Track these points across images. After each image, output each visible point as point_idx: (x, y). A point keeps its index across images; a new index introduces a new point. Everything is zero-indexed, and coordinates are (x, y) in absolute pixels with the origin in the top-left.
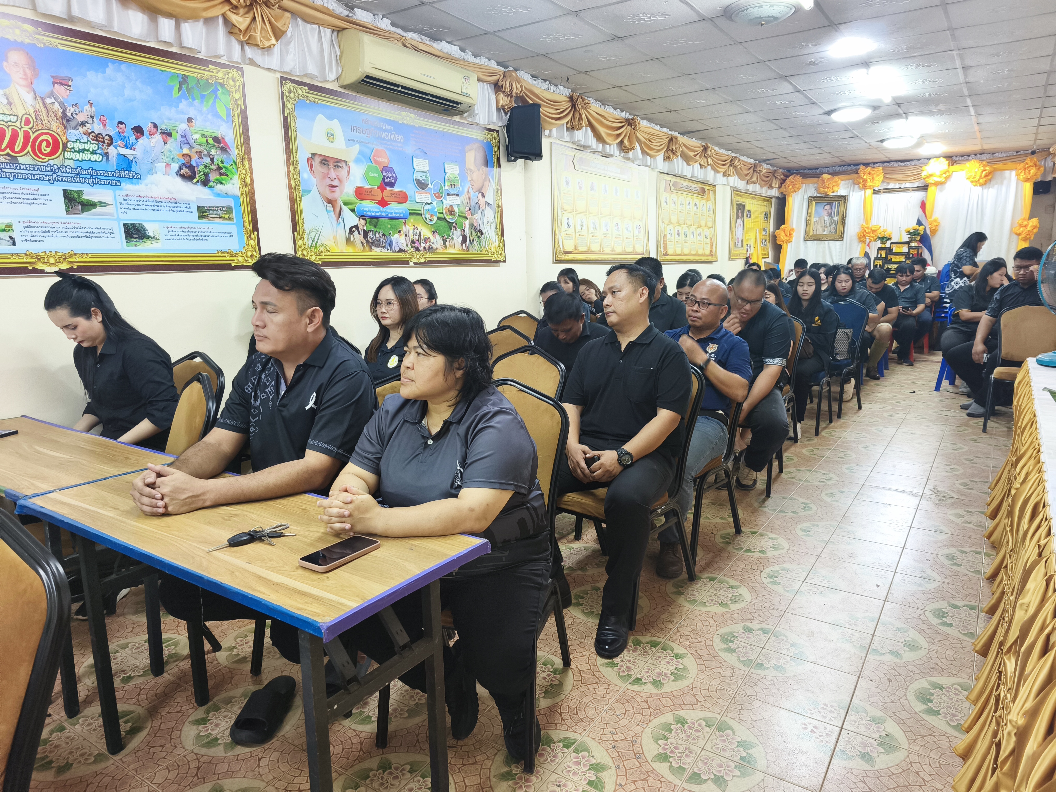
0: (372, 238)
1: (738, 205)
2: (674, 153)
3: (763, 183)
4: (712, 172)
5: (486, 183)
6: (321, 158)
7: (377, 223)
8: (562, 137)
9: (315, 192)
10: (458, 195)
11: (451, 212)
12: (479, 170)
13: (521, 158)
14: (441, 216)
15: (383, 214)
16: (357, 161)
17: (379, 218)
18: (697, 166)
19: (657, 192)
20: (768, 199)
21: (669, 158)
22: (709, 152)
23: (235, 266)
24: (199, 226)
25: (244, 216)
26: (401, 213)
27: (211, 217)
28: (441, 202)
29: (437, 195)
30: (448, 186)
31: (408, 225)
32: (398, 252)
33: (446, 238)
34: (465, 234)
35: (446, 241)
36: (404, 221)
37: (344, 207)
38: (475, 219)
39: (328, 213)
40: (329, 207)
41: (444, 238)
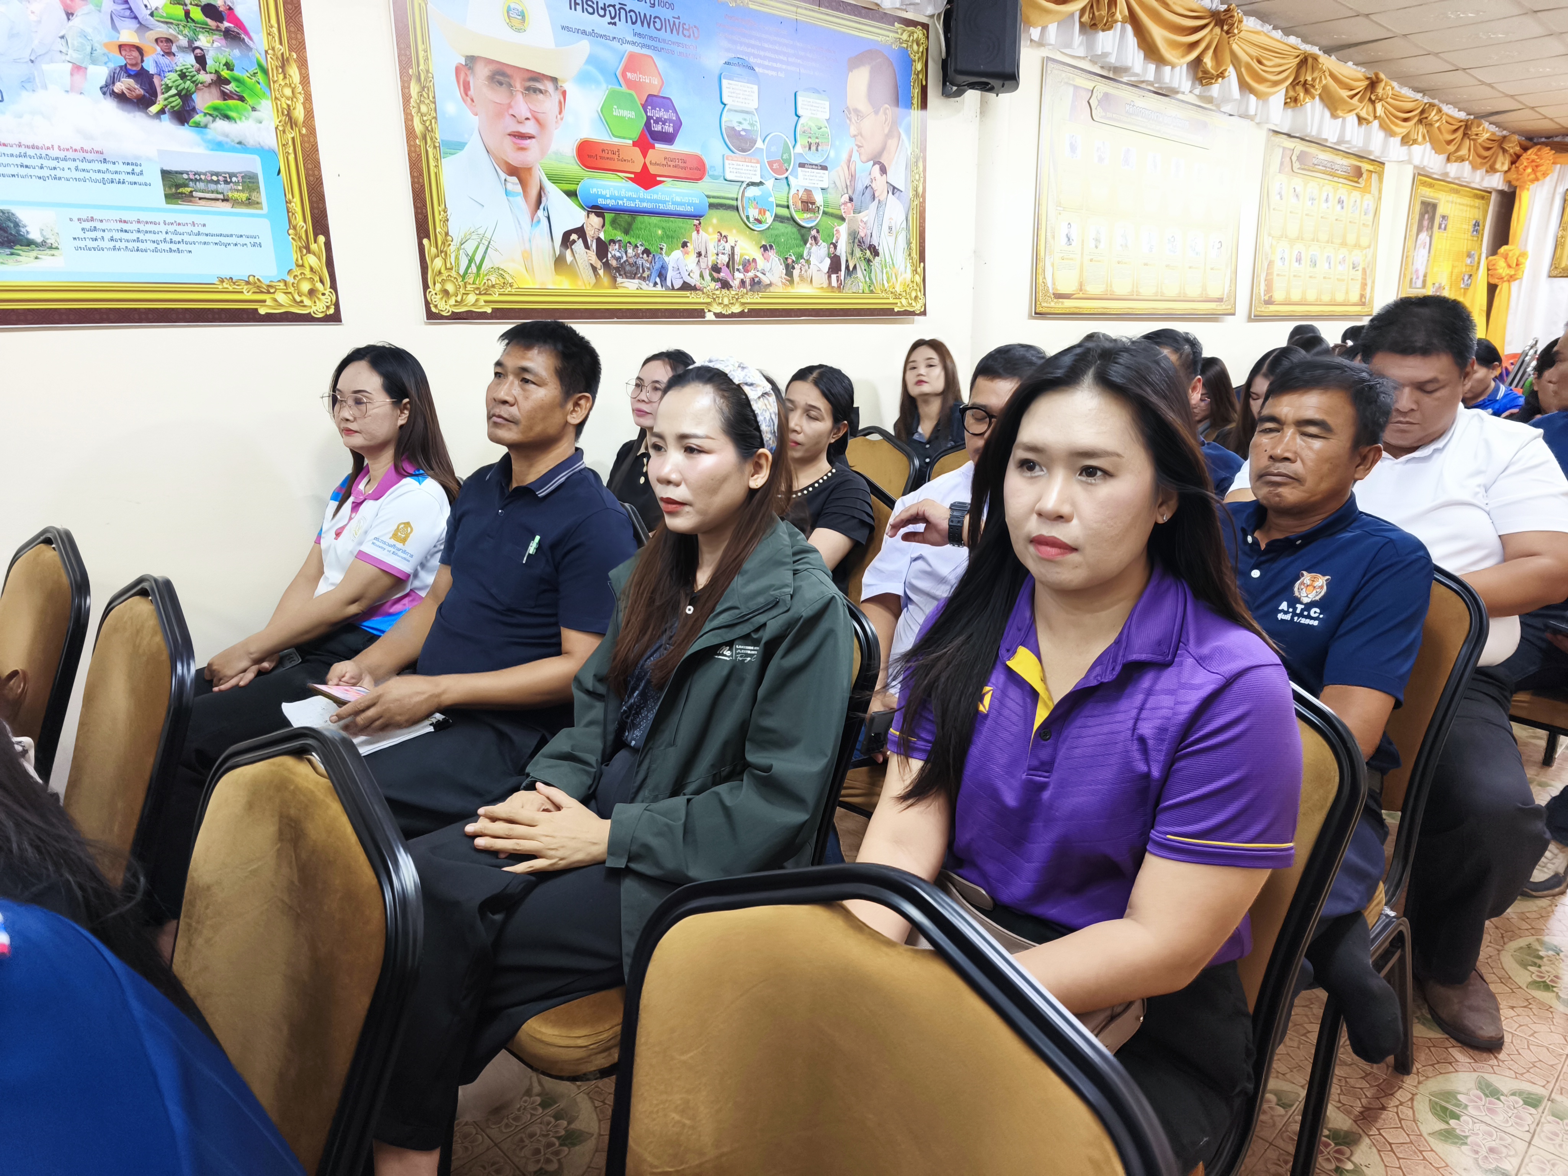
0: (618, 259)
1: (1423, 203)
2: (1307, 91)
3: (1479, 160)
4: (1381, 135)
5: (892, 143)
6: (492, 67)
7: (630, 224)
8: (1069, 45)
9: (475, 146)
10: (824, 168)
11: (808, 205)
12: (876, 112)
13: (972, 86)
14: (784, 212)
15: (645, 205)
16: (584, 78)
17: (635, 212)
18: (1352, 119)
19: (1265, 173)
20: (1483, 195)
21: (1296, 100)
22: (1380, 91)
23: (268, 314)
24: (170, 218)
25: (289, 196)
26: (689, 204)
27: (200, 199)
28: (785, 181)
29: (775, 166)
30: (803, 147)
31: (706, 232)
32: (679, 289)
33: (793, 262)
34: (838, 254)
35: (793, 268)
36: (696, 222)
37: (549, 186)
38: (862, 221)
39: (511, 198)
40: (513, 184)
41: (790, 261)
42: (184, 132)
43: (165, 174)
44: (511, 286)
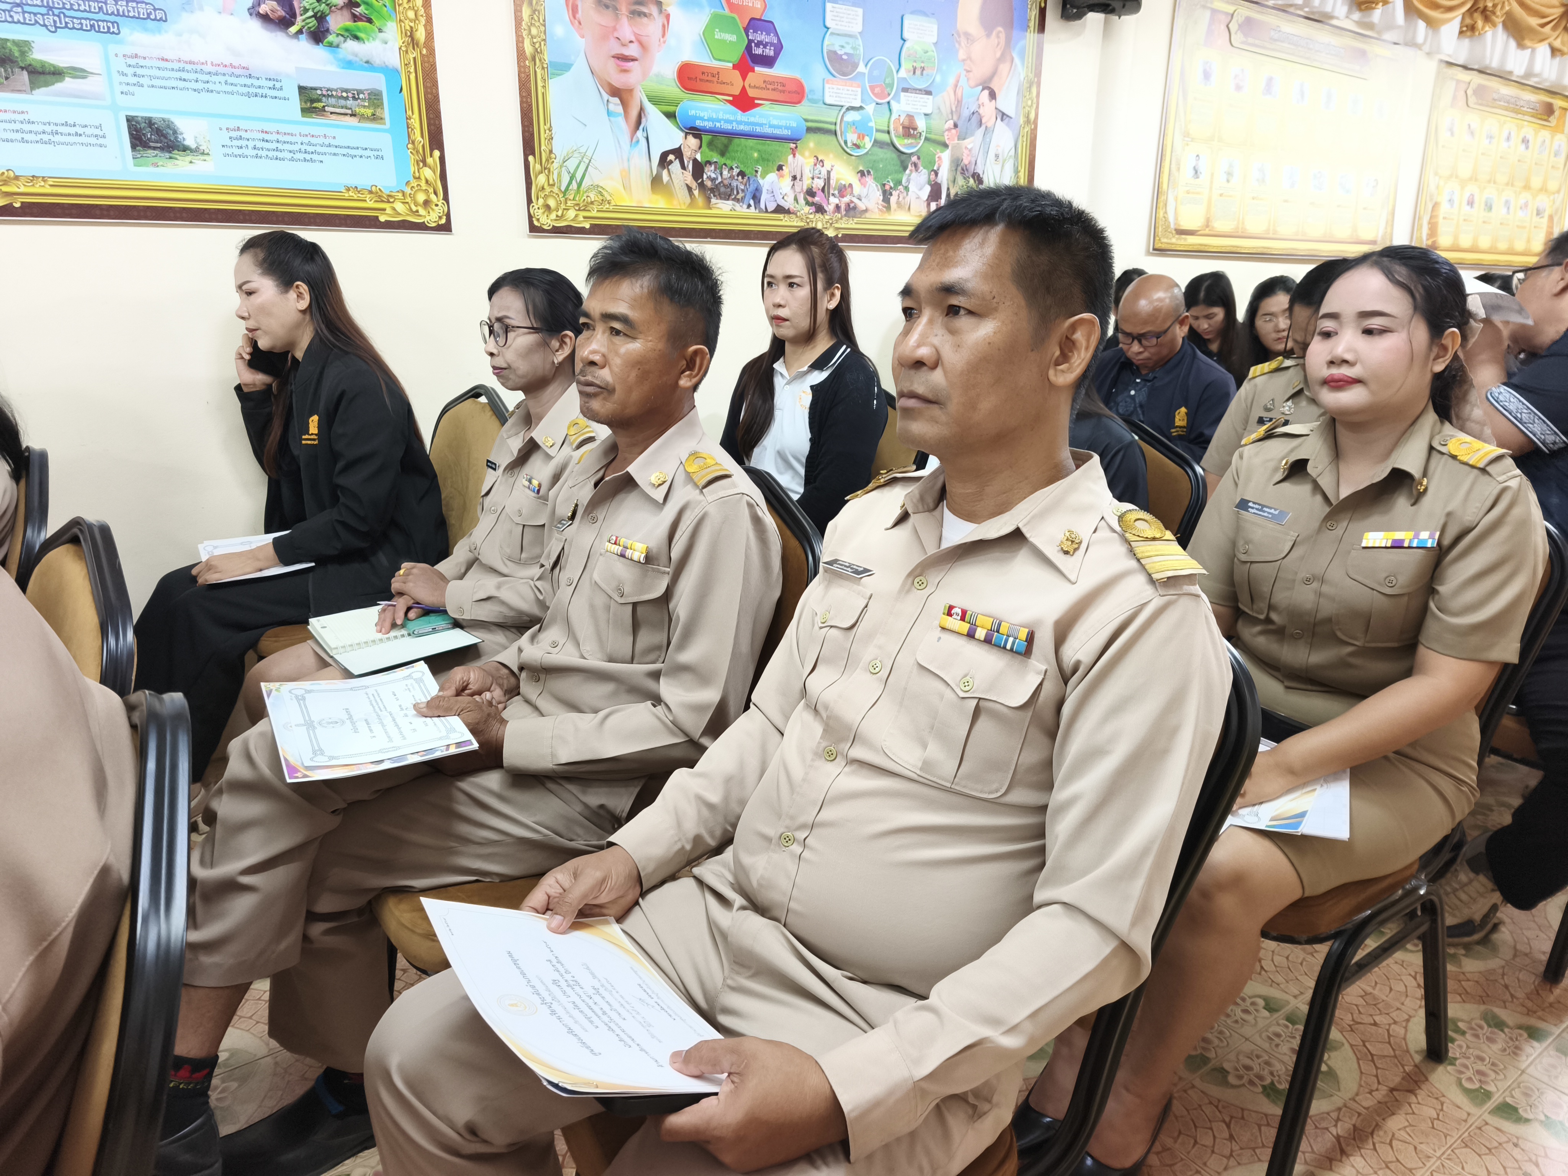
0: (713, 180)
2: (1487, 19)
5: (1003, 68)
7: (726, 147)
9: (580, 68)
10: (928, 93)
11: (909, 130)
12: (988, 36)
13: (1093, 8)
14: (885, 137)
15: (742, 128)
17: (731, 135)
19: (1433, 108)
21: (1473, 29)
23: (387, 221)
24: (306, 130)
25: (409, 113)
26: (787, 128)
27: (332, 113)
28: (887, 106)
29: (877, 90)
30: (908, 71)
31: (803, 155)
32: (773, 212)
33: (891, 188)
34: (939, 181)
35: (891, 194)
36: (793, 146)
37: (649, 107)
38: (966, 148)
39: (612, 119)
40: (615, 104)
41: (887, 187)
42: (319, 52)
43: (302, 89)
44: (609, 203)
